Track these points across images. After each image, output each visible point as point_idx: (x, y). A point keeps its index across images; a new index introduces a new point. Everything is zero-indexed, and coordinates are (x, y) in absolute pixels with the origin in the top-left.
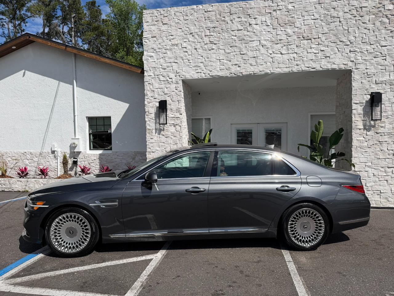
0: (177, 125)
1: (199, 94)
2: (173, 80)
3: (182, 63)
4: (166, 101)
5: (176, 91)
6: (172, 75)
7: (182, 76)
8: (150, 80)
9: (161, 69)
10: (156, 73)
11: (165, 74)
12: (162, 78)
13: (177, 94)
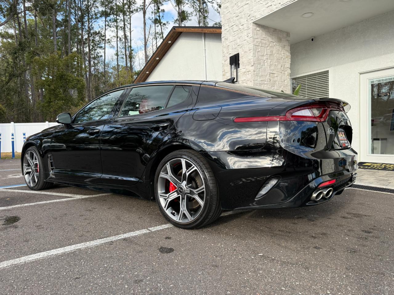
0: (248, 80)
1: (312, 40)
2: (245, 26)
3: (253, 2)
4: (238, 54)
5: (246, 38)
6: (243, 21)
7: (252, 18)
8: (226, 35)
9: (235, 18)
10: (231, 24)
11: (237, 22)
12: (235, 28)
13: (248, 43)
